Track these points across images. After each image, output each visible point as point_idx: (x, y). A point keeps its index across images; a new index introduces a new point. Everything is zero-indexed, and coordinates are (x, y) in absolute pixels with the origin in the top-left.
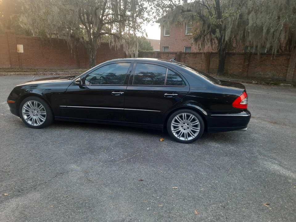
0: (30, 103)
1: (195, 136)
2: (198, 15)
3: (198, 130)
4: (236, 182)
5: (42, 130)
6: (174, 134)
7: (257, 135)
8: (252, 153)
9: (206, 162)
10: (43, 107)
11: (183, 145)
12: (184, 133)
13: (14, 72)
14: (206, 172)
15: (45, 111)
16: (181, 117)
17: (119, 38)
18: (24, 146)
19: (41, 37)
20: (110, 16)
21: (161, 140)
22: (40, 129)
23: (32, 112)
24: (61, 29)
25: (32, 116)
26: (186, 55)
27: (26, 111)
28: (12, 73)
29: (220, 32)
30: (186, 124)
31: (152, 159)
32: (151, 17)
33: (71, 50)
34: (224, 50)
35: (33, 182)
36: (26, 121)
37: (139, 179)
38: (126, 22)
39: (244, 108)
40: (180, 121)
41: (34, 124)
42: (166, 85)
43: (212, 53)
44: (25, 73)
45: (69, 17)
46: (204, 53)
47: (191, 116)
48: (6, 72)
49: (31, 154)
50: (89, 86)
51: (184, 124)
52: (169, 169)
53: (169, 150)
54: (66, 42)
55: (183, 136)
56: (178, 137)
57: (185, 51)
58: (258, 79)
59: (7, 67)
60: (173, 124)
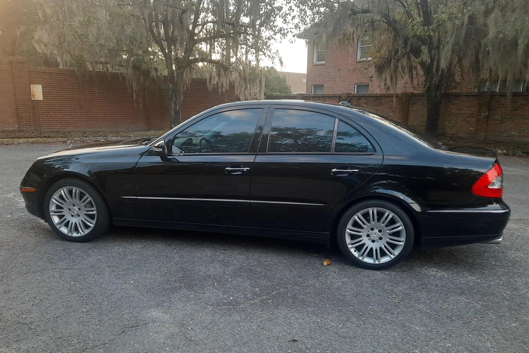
0: (65, 191)
1: (394, 255)
2: (385, 21)
3: (401, 242)
4: (490, 345)
5: (88, 245)
6: (352, 250)
7: (519, 254)
8: (516, 289)
9: (422, 306)
10: (90, 199)
12: (372, 249)
13: (25, 138)
14: (425, 326)
15: (93, 207)
16: (366, 215)
17: (226, 69)
18: (56, 275)
19: (76, 69)
20: (210, 26)
21: (325, 263)
22: (84, 244)
23: (69, 209)
24: (114, 53)
25: (68, 217)
26: (359, 99)
27: (58, 207)
28: (21, 141)
29: (430, 52)
30: (376, 231)
31: (310, 300)
32: (291, 26)
33: (134, 94)
34: (438, 87)
35: (79, 343)
36: (58, 227)
37: (289, 337)
38: (240, 36)
39: (496, 197)
40: (364, 224)
41: (72, 234)
42: (335, 151)
43: (413, 95)
44: (47, 139)
45: (129, 30)
46: (397, 96)
47: (386, 214)
48: (11, 138)
49: (70, 289)
50: (179, 155)
51: (372, 229)
52: (348, 320)
53: (343, 283)
54: (124, 78)
55: (370, 255)
56: (359, 256)
57: (358, 92)
58: (508, 145)
59: (11, 129)
60: (350, 230)
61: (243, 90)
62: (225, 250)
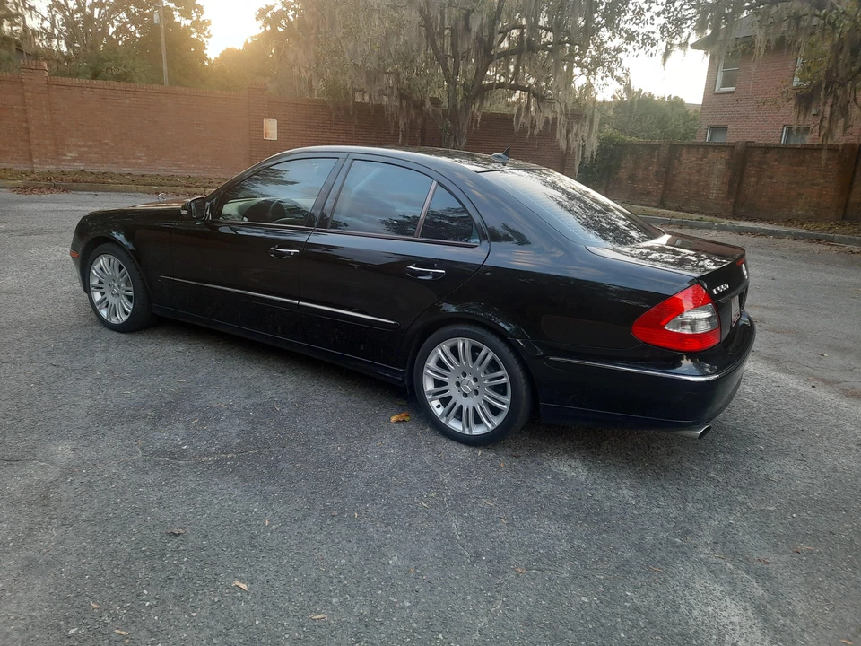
1: (493, 425)
3: (505, 405)
5: (124, 337)
6: (434, 404)
8: (688, 533)
10: (127, 274)
11: (452, 446)
14: (413, 560)
15: (131, 286)
17: (540, 99)
19: (326, 99)
20: (514, 33)
21: (394, 418)
23: (110, 286)
25: (108, 296)
26: (765, 153)
27: (100, 282)
30: (469, 378)
33: (401, 135)
36: (98, 307)
40: (451, 364)
41: (110, 318)
47: (483, 352)
51: (465, 375)
52: (303, 518)
53: (383, 456)
54: (385, 112)
56: (442, 415)
57: (787, 140)
60: (432, 371)
61: (564, 131)
62: (282, 373)
